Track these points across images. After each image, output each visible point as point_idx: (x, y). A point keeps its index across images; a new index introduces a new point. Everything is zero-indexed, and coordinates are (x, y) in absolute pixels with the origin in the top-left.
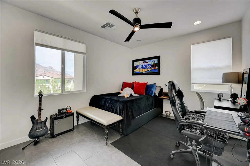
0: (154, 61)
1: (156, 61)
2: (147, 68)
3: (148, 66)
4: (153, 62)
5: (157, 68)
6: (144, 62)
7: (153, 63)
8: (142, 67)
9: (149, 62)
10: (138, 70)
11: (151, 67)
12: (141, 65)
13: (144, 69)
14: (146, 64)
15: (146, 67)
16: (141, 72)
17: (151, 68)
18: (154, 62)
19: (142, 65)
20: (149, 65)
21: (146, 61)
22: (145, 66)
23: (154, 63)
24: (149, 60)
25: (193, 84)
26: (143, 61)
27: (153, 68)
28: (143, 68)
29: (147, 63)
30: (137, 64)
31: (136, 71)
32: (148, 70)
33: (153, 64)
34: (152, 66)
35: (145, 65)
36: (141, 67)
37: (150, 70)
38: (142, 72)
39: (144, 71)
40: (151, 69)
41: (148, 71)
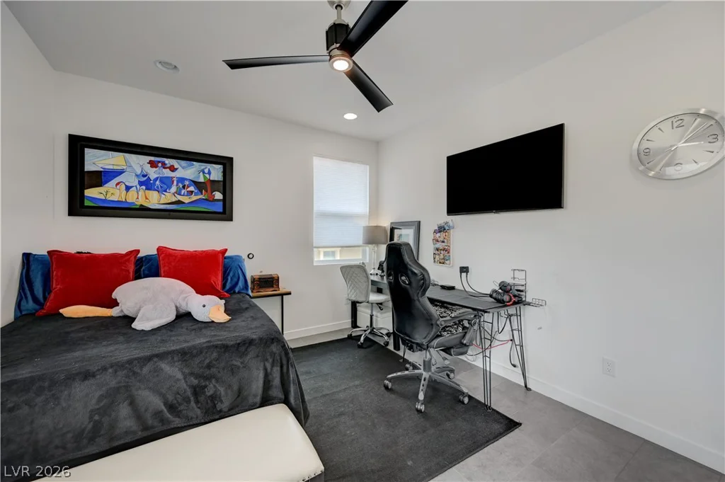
0: (206, 171)
1: (216, 173)
2: (174, 189)
3: (181, 186)
4: (204, 172)
5: (218, 196)
6: (153, 164)
7: (205, 177)
8: (141, 183)
9: (183, 168)
10: (111, 191)
11: (192, 188)
12: (139, 172)
13: (155, 193)
14: (167, 173)
15: (170, 188)
16: (139, 203)
17: (192, 192)
18: (209, 173)
19: (144, 176)
20: (181, 180)
21: (168, 162)
22: (160, 181)
23: (207, 176)
24: (183, 163)
25: (315, 247)
26: (152, 158)
27: (201, 197)
28: (148, 189)
29: (173, 169)
30: (107, 162)
31: (102, 197)
32: (180, 198)
33: (202, 179)
34: (199, 186)
35: (161, 177)
36: (136, 183)
37: (186, 200)
38: (141, 205)
39: (154, 200)
40: (194, 198)
41: (179, 202)
